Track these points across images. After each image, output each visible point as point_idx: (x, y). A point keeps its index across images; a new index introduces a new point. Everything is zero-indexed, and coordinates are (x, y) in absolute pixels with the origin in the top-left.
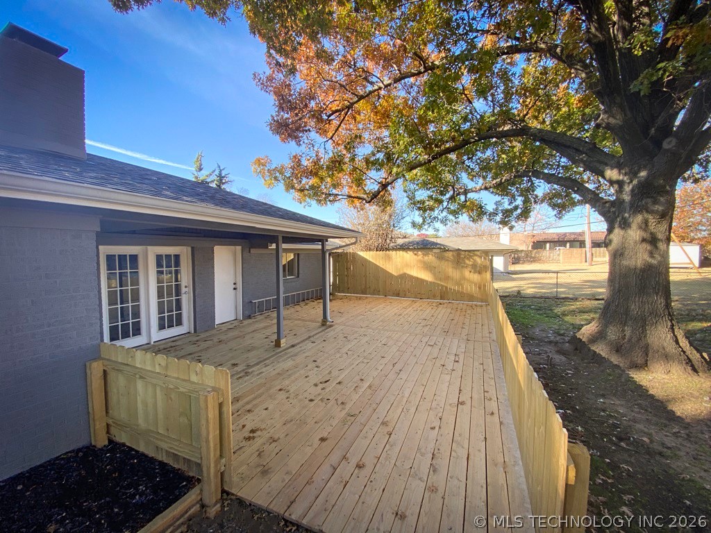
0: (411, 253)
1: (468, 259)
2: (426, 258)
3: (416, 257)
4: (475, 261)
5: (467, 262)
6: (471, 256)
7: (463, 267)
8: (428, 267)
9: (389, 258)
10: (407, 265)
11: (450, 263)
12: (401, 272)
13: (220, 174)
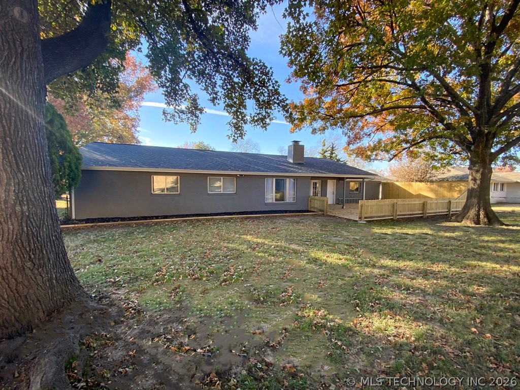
0: (423, 183)
1: (457, 187)
2: (432, 186)
3: (426, 185)
4: (461, 188)
5: (456, 188)
6: (458, 186)
7: (453, 191)
8: (432, 190)
9: (411, 185)
10: (421, 189)
11: (446, 189)
12: (418, 193)
13: (333, 147)
